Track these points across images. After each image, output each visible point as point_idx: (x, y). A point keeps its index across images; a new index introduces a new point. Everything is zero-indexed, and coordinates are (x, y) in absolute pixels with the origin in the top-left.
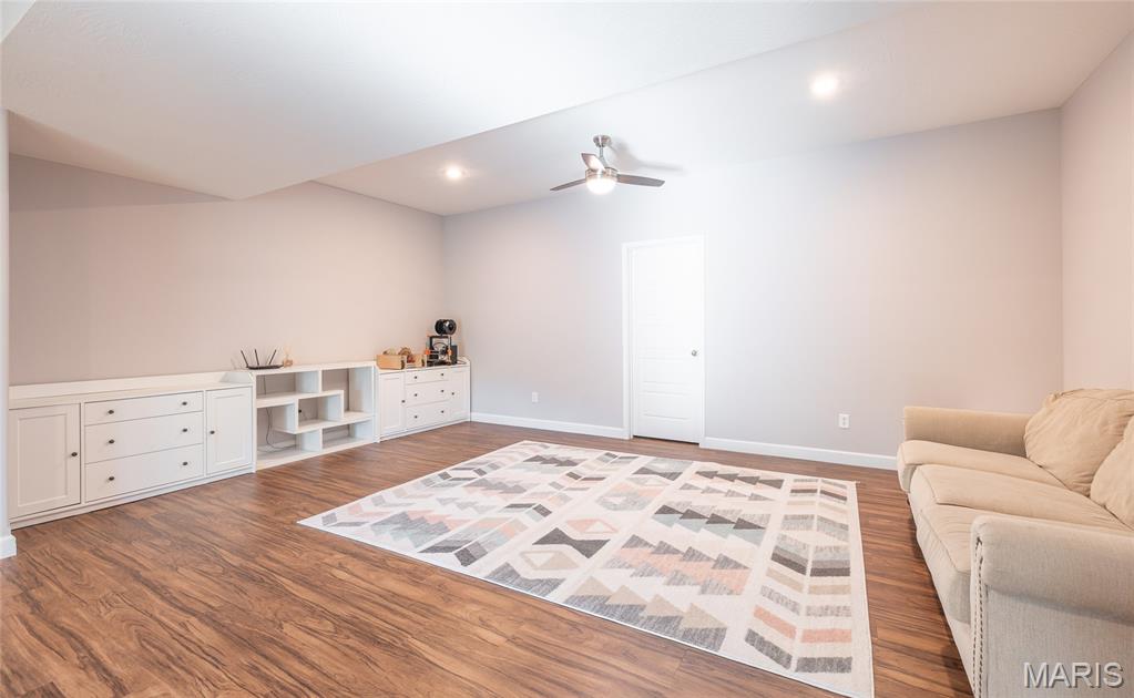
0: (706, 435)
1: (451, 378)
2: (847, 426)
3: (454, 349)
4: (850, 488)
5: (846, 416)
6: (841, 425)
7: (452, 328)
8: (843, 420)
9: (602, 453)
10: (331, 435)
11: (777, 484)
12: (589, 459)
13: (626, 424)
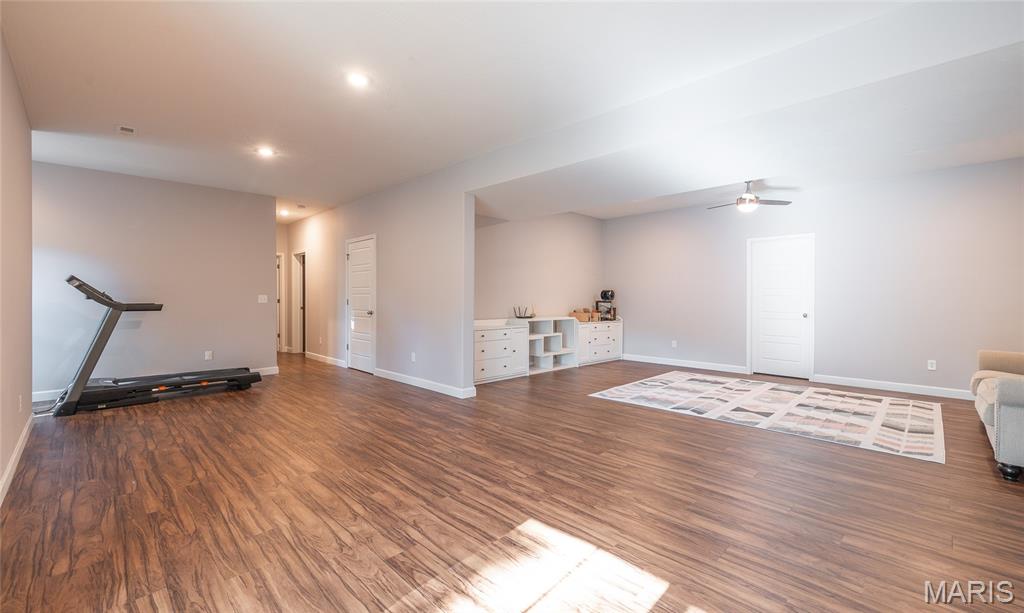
0: (815, 372)
1: (615, 327)
2: (934, 368)
3: (614, 309)
4: (937, 407)
5: (934, 362)
6: (930, 368)
7: (612, 296)
8: (932, 365)
9: (738, 380)
10: (557, 359)
11: (880, 401)
12: (732, 382)
13: (748, 364)
